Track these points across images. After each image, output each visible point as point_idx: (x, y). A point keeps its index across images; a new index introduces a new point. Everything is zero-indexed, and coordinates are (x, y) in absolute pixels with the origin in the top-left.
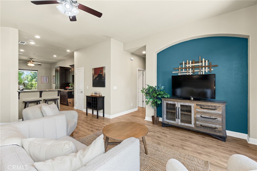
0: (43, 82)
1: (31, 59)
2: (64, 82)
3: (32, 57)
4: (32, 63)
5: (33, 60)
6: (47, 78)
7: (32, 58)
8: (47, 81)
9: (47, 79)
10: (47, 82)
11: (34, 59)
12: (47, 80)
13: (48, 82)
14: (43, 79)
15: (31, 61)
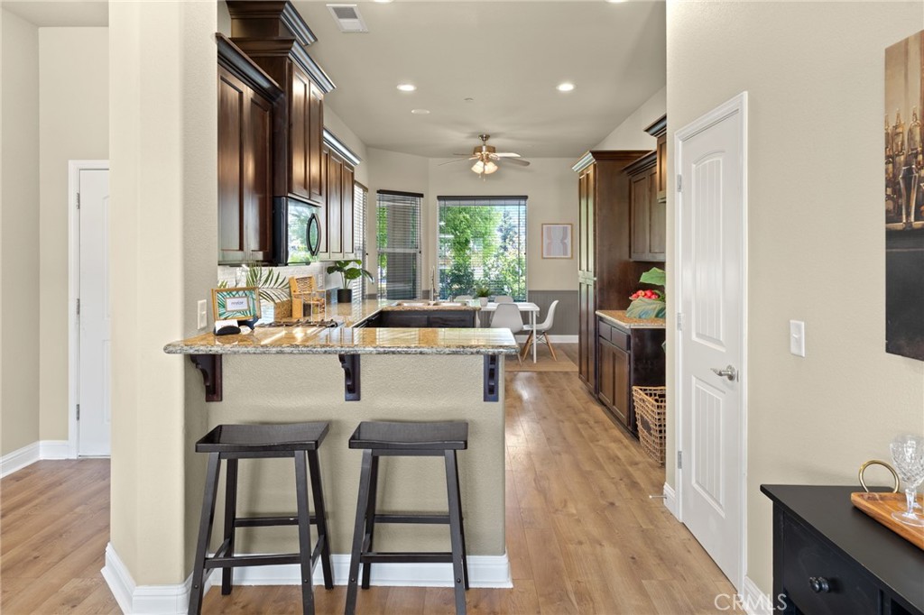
0: (549, 253)
1: (482, 137)
2: (626, 257)
3: (488, 128)
4: (487, 158)
5: (491, 142)
6: (565, 229)
7: (488, 132)
8: (564, 245)
9: (564, 237)
10: (565, 253)
11: (496, 135)
12: (568, 241)
13: (569, 256)
14: (549, 237)
15: (484, 148)
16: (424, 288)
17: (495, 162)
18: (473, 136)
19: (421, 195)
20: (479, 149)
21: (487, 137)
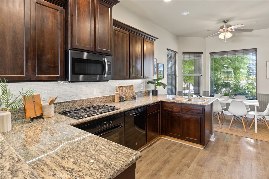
4: (227, 31)
7: (227, 19)
15: (225, 26)
16: (203, 90)
17: (231, 32)
18: (219, 21)
19: (202, 53)
20: (222, 27)
21: (227, 21)
